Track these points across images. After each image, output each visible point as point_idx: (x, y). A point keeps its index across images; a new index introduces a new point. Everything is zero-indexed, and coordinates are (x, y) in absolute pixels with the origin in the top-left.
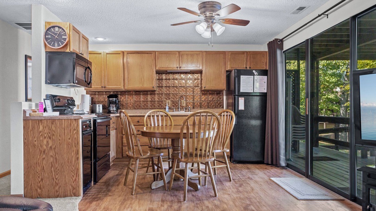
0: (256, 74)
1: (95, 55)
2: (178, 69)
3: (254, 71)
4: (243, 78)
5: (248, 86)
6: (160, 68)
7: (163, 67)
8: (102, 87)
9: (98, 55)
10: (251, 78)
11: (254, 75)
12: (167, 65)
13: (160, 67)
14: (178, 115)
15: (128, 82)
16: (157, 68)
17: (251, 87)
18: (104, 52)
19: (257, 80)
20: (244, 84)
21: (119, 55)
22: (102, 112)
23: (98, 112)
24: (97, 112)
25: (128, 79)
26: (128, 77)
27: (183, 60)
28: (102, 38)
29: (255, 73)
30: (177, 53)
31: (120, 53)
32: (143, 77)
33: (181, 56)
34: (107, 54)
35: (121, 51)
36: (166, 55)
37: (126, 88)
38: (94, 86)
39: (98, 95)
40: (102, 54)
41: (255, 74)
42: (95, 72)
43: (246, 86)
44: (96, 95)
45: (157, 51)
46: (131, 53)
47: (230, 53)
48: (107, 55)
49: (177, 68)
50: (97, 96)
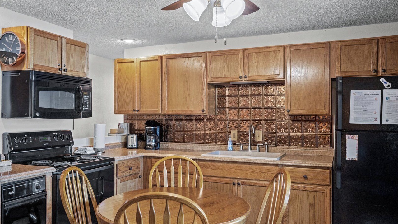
0: (388, 86)
1: (127, 64)
2: (243, 79)
3: (382, 80)
4: (355, 94)
5: (369, 111)
6: (214, 80)
7: (217, 78)
8: (134, 110)
9: (130, 63)
10: (376, 94)
11: (382, 88)
12: (225, 75)
13: (214, 78)
14: (233, 160)
15: (168, 102)
16: (209, 80)
17: (375, 113)
18: (137, 59)
19: (391, 98)
20: (358, 107)
21: (156, 61)
22: (136, 146)
23: (131, 146)
24: (129, 146)
25: (167, 99)
26: (168, 95)
27: (250, 64)
28: (130, 39)
29: (385, 83)
30: (241, 52)
31: (157, 58)
32: (189, 94)
33: (248, 58)
34: (141, 61)
35: (159, 56)
36: (222, 57)
37: (165, 112)
38: (125, 109)
39: (138, 120)
40: (135, 62)
41: (385, 85)
42: (127, 90)
43: (362, 111)
44: (135, 119)
45: (209, 52)
46: (171, 57)
47: (340, 44)
48: (142, 63)
49: (241, 78)
50: (136, 121)
